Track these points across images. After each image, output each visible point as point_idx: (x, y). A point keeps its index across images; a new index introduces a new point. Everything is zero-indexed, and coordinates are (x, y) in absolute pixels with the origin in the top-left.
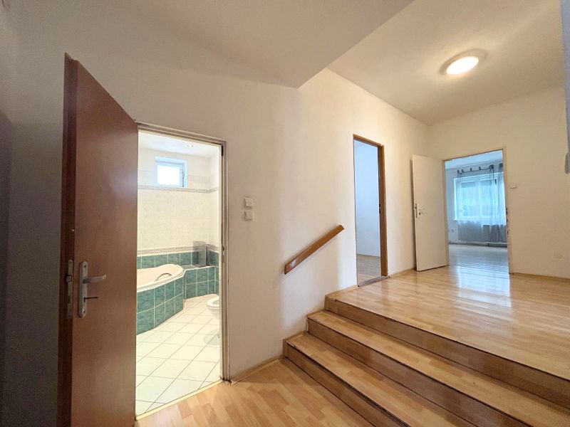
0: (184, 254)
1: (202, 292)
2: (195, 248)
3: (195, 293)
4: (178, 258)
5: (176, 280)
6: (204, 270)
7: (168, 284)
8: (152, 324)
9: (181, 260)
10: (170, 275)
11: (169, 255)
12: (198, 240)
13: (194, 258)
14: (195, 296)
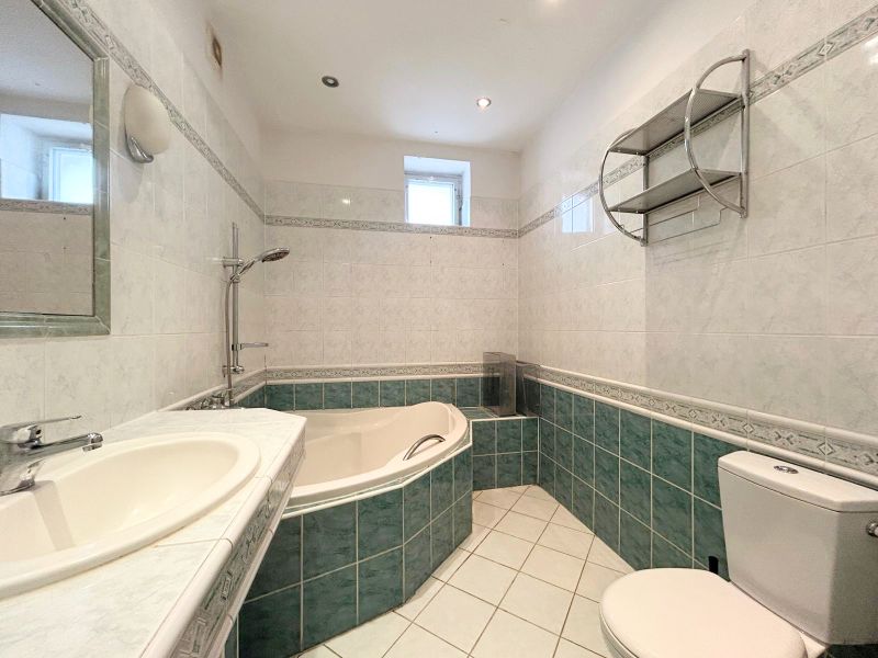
0: (465, 379)
1: (507, 478)
2: (488, 367)
3: (492, 478)
4: (453, 388)
5: (456, 457)
6: (513, 425)
7: (438, 469)
8: (399, 592)
9: (457, 393)
10: (440, 439)
11: (434, 380)
12: (494, 348)
13: (485, 391)
14: (493, 487)
